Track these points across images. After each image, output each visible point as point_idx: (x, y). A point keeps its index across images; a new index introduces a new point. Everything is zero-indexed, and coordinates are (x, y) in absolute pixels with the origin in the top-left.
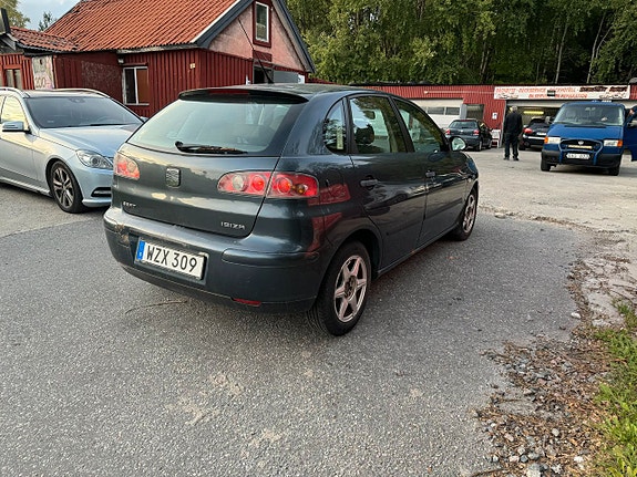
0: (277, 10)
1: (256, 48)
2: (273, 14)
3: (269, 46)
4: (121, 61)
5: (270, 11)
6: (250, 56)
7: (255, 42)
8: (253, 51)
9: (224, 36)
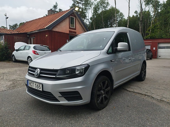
0: (78, 18)
1: (70, 30)
2: (76, 20)
3: (75, 29)
4: (28, 36)
5: (75, 19)
6: (68, 32)
7: (70, 28)
8: (69, 31)
9: (58, 26)
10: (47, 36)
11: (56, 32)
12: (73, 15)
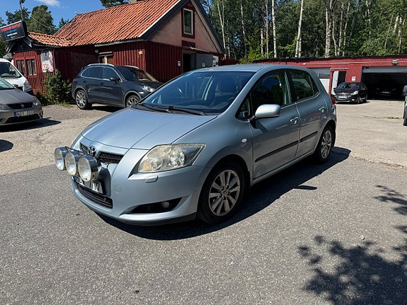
0: (199, 13)
1: (184, 39)
2: (196, 16)
3: (193, 37)
4: (97, 51)
5: (194, 14)
6: (179, 44)
7: (184, 35)
8: (183, 41)
9: (162, 32)
10: (141, 53)
11: (158, 44)
12: (189, 5)
